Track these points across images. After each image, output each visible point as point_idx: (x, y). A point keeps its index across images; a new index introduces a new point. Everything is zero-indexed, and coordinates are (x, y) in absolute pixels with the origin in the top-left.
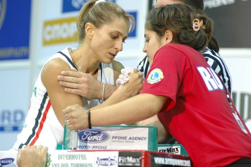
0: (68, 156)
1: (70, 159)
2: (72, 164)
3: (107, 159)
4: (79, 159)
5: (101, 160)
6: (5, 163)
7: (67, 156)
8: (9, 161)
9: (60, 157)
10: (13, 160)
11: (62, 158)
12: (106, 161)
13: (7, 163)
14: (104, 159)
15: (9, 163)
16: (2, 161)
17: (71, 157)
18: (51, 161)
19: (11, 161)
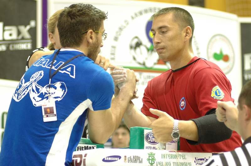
0: (171, 156)
1: (172, 158)
2: (174, 162)
3: (203, 159)
4: (180, 158)
5: (199, 160)
6: (112, 160)
7: (169, 155)
8: (116, 159)
9: (163, 156)
10: (120, 157)
11: (165, 157)
12: (202, 161)
13: (114, 160)
14: (201, 159)
15: (116, 161)
16: (109, 158)
17: (173, 157)
18: (155, 160)
19: (118, 158)
